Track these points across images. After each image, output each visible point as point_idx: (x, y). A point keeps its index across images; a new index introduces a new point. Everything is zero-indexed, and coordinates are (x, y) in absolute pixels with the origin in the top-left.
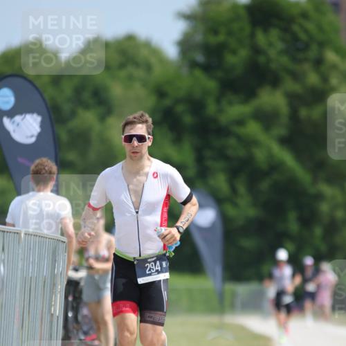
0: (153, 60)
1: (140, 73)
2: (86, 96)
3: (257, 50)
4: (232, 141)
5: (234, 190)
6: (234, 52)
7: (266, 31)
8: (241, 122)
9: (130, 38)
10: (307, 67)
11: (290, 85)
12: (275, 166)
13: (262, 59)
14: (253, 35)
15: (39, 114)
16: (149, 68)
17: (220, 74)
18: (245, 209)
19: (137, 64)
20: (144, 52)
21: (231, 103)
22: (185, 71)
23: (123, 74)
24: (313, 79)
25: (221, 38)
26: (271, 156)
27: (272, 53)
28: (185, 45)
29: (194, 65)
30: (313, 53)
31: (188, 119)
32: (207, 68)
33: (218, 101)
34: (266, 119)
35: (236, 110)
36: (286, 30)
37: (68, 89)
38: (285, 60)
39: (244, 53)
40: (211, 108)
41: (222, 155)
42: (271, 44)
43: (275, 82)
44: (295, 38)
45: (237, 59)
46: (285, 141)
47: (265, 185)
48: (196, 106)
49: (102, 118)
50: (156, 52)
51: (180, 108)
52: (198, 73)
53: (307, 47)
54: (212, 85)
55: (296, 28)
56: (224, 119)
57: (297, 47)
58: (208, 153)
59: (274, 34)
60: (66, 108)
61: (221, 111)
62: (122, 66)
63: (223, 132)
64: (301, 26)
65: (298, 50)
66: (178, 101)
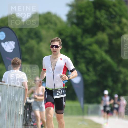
0: (57, 22)
1: (52, 26)
2: (32, 35)
3: (96, 18)
4: (87, 52)
5: (88, 70)
6: (88, 19)
7: (100, 11)
8: (90, 45)
9: (49, 13)
10: (115, 24)
11: (109, 31)
12: (103, 61)
13: (98, 21)
14: (95, 13)
15: (14, 41)
16: (56, 24)
17: (83, 27)
18: (92, 77)
19: (51, 23)
20: (54, 18)
21: (86, 38)
22: (69, 26)
23: (46, 26)
24: (117, 29)
25: (83, 13)
26: (102, 57)
27: (102, 19)
28: (69, 16)
29: (72, 23)
30: (118, 19)
31: (70, 43)
32: (78, 25)
33: (82, 37)
34: (100, 43)
35: (88, 40)
36: (107, 11)
37: (25, 32)
38: (107, 22)
39: (92, 19)
40: (79, 39)
41: (83, 57)
42: (102, 16)
43: (103, 30)
44: (111, 14)
45: (89, 21)
46: (107, 52)
47: (99, 68)
48: (74, 38)
49: (38, 43)
50: (58, 18)
51: (67, 39)
52: (74, 26)
53: (115, 17)
54: (79, 31)
55: (111, 10)
56: (84, 43)
57: (111, 17)
58: (78, 56)
59: (103, 12)
60: (25, 39)
61: (83, 40)
62: (46, 23)
63: (84, 48)
64: (113, 9)
65: (112, 18)
66: (67, 37)
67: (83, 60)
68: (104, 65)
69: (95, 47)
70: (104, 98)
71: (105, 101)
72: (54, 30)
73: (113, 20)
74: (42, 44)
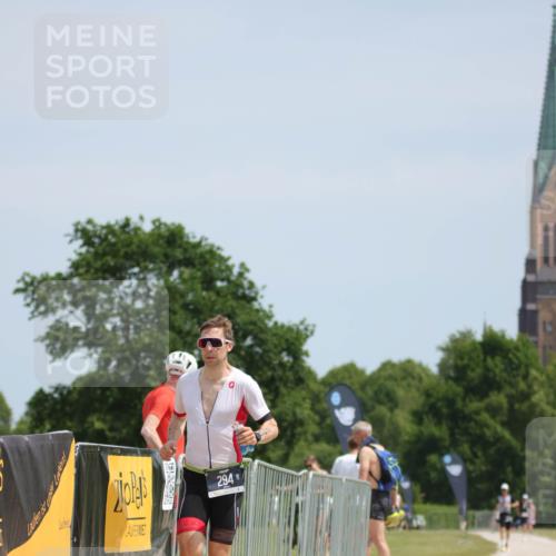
0: (423, 375)
1: (414, 383)
2: (382, 397)
3: (487, 369)
4: (472, 424)
5: (475, 455)
6: (473, 370)
7: (493, 358)
8: (477, 413)
9: (409, 361)
10: (519, 379)
11: (508, 390)
12: (499, 439)
13: (491, 375)
14: (485, 360)
16: (420, 379)
17: (465, 383)
18: (481, 466)
19: (413, 378)
20: (418, 370)
21: (471, 401)
22: (443, 381)
23: (404, 383)
24: (522, 386)
25: (466, 361)
26: (496, 432)
27: (497, 371)
28: (442, 366)
29: (448, 378)
30: (522, 371)
31: (445, 410)
32: (457, 380)
33: (464, 400)
34: (493, 411)
35: (474, 405)
36: (505, 357)
37: (370, 392)
38: (505, 375)
39: (479, 371)
40: (459, 404)
41: (466, 432)
42: (496, 366)
43: (499, 388)
44: (511, 362)
45: (475, 375)
46: (503, 424)
47: (492, 451)
48: (450, 402)
49: (392, 410)
50: (425, 370)
51: (440, 404)
52: (450, 382)
53: (518, 367)
54: (459, 390)
55: (511, 356)
56: (467, 411)
57: (512, 367)
58: (457, 431)
59: (498, 359)
60: (369, 403)
61: (465, 405)
62: (404, 378)
63: (467, 418)
64: (515, 355)
65: (513, 369)
66: (438, 400)
67: (464, 438)
68: (499, 445)
69: (485, 417)
70: (500, 499)
71: (504, 503)
72: (418, 390)
73: (515, 372)
74: (397, 412)
